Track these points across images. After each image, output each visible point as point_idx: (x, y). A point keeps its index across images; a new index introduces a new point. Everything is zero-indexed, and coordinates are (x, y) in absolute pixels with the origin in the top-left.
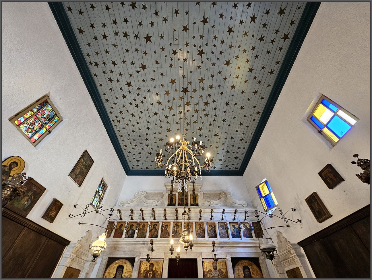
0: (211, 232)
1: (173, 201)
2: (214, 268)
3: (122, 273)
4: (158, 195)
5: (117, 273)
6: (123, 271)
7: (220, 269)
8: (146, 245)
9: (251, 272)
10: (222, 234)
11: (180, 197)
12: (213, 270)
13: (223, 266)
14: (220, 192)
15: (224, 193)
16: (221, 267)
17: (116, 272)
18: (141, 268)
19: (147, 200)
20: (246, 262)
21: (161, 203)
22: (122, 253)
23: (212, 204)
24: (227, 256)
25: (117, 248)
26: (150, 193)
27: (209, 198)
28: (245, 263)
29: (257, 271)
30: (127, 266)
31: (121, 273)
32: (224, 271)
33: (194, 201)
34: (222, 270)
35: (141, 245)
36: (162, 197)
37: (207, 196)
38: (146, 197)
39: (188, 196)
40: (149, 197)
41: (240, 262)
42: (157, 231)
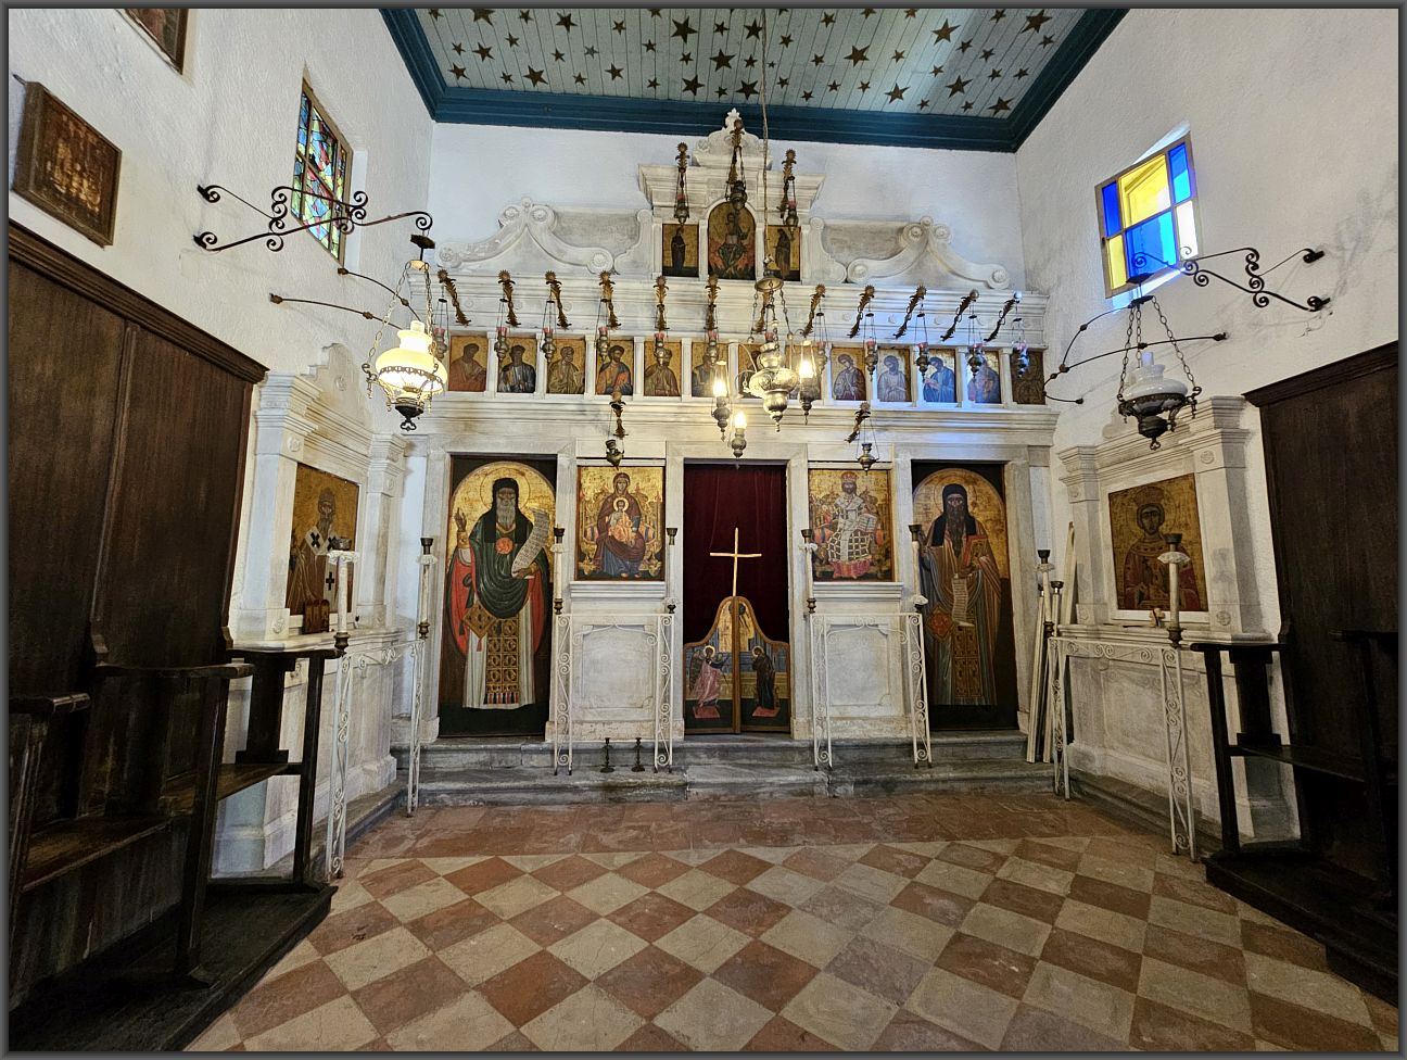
0: (845, 379)
1: (687, 256)
2: (844, 490)
3: (517, 501)
4: (615, 229)
5: (499, 500)
6: (517, 496)
7: (866, 492)
8: (593, 417)
9: (969, 502)
10: (888, 386)
11: (716, 239)
12: (844, 494)
13: (877, 483)
14: (900, 224)
15: (918, 230)
16: (871, 486)
17: (494, 496)
18: (585, 485)
19: (563, 246)
20: (958, 473)
21: (634, 262)
22: (502, 441)
23: (861, 275)
24: (896, 456)
25: (478, 424)
26: (575, 217)
27: (849, 247)
28: (955, 477)
29: (989, 499)
30: (530, 484)
31: (513, 501)
32: (880, 497)
33: (782, 257)
34: (873, 494)
35: (572, 417)
36: (635, 235)
37: (840, 241)
38: (554, 233)
39: (754, 235)
40: (569, 231)
41: (938, 474)
42: (627, 370)
